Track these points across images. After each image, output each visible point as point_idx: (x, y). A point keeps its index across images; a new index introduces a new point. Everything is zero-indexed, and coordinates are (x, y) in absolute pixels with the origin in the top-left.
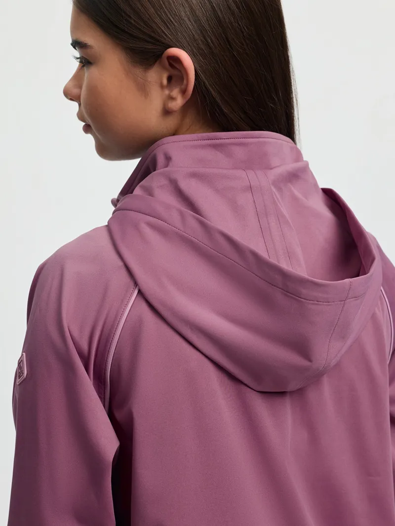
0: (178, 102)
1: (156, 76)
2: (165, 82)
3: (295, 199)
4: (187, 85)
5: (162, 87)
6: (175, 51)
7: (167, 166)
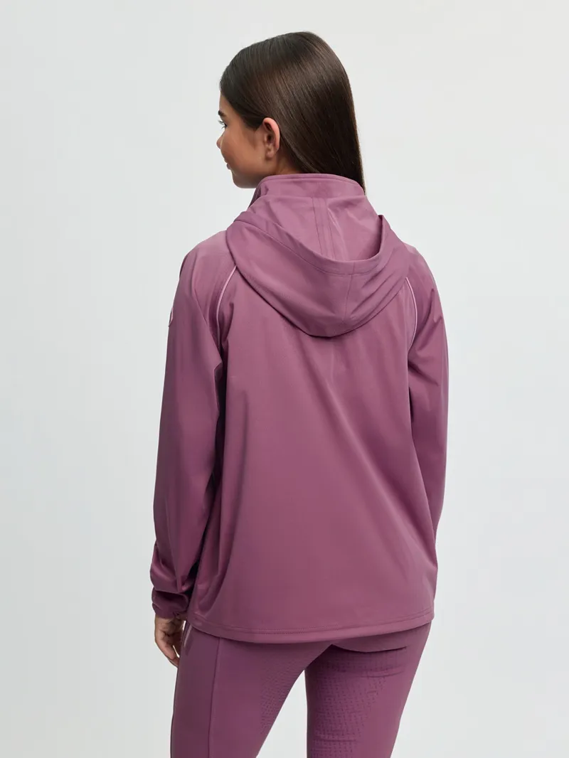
0: (272, 153)
1: (260, 135)
2: (266, 139)
3: (348, 218)
4: (275, 142)
5: (264, 142)
6: (269, 120)
7: (266, 194)
